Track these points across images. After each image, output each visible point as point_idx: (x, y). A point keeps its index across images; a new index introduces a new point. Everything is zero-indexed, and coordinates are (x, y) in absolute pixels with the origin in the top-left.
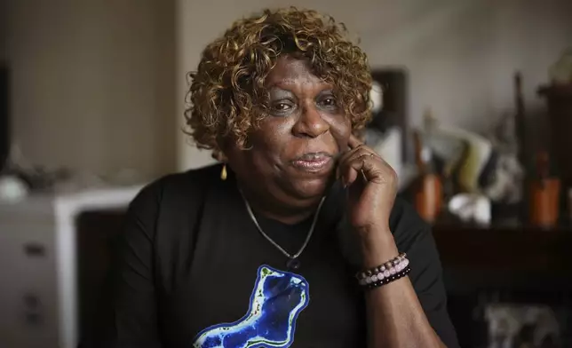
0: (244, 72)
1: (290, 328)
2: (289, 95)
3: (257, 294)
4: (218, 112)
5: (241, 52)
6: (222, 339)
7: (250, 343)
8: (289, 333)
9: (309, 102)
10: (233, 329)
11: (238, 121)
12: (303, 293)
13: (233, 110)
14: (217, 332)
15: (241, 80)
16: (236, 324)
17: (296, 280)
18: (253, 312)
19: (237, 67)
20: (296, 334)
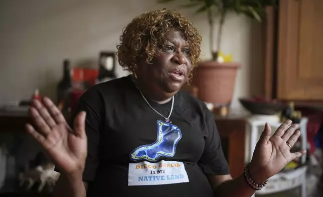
0: (156, 30)
1: (174, 148)
2: (172, 45)
3: (160, 132)
4: (141, 44)
5: (156, 21)
6: (146, 152)
7: (158, 154)
8: (173, 150)
9: (180, 50)
10: (150, 147)
11: (150, 50)
12: (179, 133)
13: (149, 44)
14: (143, 148)
15: (155, 33)
16: (151, 145)
17: (174, 128)
18: (159, 140)
19: (154, 27)
20: (176, 151)
